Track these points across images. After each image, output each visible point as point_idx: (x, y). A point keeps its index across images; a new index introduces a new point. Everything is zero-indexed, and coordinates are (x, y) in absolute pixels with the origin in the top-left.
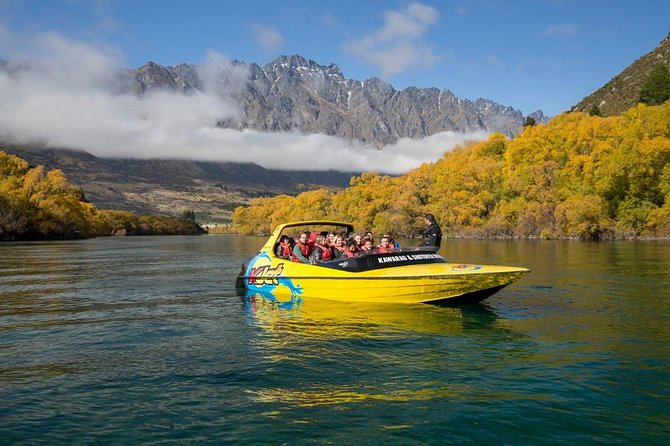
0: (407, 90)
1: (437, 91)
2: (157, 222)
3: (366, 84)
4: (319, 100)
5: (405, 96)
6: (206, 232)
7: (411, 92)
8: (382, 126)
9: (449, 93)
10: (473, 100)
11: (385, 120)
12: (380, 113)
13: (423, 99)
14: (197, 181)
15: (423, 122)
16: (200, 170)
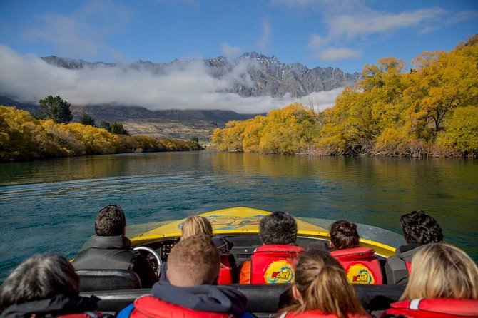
0: (315, 69)
1: (332, 69)
2: (169, 143)
3: (292, 67)
4: (267, 75)
5: (314, 72)
6: (203, 149)
7: (317, 70)
8: (302, 89)
9: (338, 70)
10: (352, 73)
11: (303, 86)
12: (300, 82)
13: (324, 73)
14: (201, 121)
15: (324, 86)
16: (203, 115)
